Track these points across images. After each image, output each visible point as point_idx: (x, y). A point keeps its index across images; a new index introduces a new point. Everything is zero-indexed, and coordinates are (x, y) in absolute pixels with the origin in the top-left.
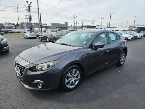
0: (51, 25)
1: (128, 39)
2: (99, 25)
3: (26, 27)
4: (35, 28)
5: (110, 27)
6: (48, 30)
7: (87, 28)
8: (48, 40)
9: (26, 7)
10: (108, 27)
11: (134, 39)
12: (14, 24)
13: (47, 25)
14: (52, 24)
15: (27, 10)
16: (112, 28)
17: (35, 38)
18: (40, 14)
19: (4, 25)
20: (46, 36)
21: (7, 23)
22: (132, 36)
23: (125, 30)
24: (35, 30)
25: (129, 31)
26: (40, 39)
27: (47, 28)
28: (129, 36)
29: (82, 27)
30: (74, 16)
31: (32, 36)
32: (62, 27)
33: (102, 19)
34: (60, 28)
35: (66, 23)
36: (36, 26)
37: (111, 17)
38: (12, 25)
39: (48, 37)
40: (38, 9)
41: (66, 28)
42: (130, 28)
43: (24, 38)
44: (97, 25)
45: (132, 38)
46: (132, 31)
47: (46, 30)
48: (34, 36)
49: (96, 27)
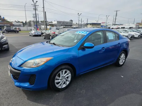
0: (56, 23)
1: (135, 37)
2: (104, 23)
3: (33, 25)
4: (41, 26)
5: (116, 24)
6: (53, 27)
7: (92, 25)
8: (51, 38)
9: (33, 6)
10: (113, 24)
11: (141, 37)
12: (22, 22)
13: (52, 23)
14: (58, 22)
15: (34, 8)
16: (118, 26)
17: (40, 36)
18: (45, 12)
19: (13, 23)
20: (49, 34)
21: (17, 21)
22: (139, 34)
23: (132, 28)
24: (41, 28)
25: (136, 28)
26: (44, 36)
27: (53, 25)
28: (136, 34)
29: (87, 24)
30: (78, 14)
31: (37, 34)
32: (67, 24)
33: (107, 16)
34: (66, 25)
35: (71, 20)
36: (43, 24)
37: (116, 14)
38: (21, 23)
39: (51, 35)
40: (44, 7)
41: (71, 26)
42: (137, 25)
43: (30, 35)
44: (102, 23)
45: (139, 36)
46: (139, 28)
47: (52, 28)
48: (39, 34)
49: (102, 25)
